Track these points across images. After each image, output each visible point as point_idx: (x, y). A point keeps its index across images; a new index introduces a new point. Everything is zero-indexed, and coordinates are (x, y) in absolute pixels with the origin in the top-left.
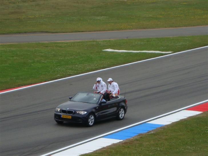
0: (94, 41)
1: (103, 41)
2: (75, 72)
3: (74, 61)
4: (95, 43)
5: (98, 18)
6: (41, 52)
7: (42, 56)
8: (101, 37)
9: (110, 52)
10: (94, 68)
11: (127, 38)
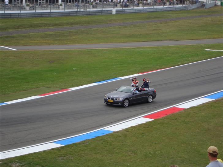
0: (199, 45)
1: (205, 45)
2: (189, 62)
3: (188, 56)
4: (199, 46)
5: (202, 32)
6: (170, 51)
7: (170, 53)
8: (203, 42)
9: (208, 51)
10: (199, 59)
11: (218, 43)
